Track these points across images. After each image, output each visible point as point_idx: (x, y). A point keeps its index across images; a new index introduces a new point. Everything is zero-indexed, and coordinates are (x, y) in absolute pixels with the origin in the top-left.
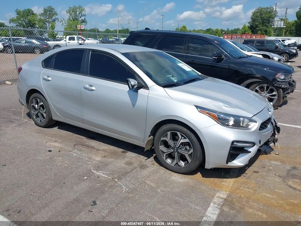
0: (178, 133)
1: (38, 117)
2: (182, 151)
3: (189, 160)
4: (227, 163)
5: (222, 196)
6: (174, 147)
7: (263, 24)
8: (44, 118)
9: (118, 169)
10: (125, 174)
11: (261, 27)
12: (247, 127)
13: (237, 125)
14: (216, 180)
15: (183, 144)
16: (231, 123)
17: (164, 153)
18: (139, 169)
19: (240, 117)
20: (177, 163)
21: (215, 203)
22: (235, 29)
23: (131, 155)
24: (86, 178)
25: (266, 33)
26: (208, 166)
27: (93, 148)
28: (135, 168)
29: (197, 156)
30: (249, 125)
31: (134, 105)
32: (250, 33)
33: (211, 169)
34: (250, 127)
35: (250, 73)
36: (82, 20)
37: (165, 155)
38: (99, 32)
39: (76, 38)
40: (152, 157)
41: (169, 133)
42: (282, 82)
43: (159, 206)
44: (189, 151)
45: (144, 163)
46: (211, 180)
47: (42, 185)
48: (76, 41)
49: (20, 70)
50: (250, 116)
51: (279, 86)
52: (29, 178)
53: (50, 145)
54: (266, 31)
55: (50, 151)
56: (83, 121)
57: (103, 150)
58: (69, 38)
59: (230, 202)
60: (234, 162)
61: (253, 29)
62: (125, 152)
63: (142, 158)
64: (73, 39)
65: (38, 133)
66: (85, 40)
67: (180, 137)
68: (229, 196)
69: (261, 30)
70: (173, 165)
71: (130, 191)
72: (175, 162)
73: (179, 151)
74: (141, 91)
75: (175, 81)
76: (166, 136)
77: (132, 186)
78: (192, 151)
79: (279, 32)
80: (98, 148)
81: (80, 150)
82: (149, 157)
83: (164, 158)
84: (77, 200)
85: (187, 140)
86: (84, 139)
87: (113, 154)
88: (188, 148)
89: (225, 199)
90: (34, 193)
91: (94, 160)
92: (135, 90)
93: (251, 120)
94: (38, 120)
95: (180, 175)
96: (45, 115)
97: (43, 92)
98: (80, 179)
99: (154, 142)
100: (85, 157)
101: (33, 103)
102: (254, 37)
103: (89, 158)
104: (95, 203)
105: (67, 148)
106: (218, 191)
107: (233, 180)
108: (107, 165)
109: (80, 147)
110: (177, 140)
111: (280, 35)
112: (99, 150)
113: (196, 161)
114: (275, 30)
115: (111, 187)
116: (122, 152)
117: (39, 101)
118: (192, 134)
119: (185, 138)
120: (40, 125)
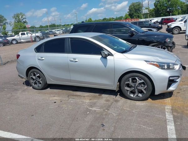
0: (137, 78)
1: (36, 84)
2: (140, 88)
3: (145, 92)
4: (167, 90)
5: (169, 108)
6: (135, 86)
7: (136, 12)
8: (40, 84)
9: (103, 104)
10: (109, 106)
11: (135, 14)
12: (173, 69)
13: (169, 68)
14: (161, 100)
15: (140, 84)
16: (166, 67)
17: (128, 91)
18: (115, 102)
19: (169, 63)
20: (137, 95)
21: (167, 112)
22: (120, 17)
23: (105, 96)
24: (88, 113)
25: (139, 17)
26: (157, 93)
27: (80, 96)
28: (113, 103)
29: (149, 89)
30: (174, 67)
31: (105, 66)
32: (130, 18)
33: (158, 95)
34: (175, 68)
35: (151, 40)
36: (24, 21)
37: (129, 92)
38: (36, 28)
39: (26, 34)
40: (118, 95)
41: (130, 79)
42: (169, 43)
43: (140, 119)
44: (144, 87)
45: (116, 99)
46: (158, 101)
47: (64, 122)
48: (26, 35)
49: (18, 56)
50: (174, 62)
51: (168, 45)
52: (53, 119)
53: (52, 99)
54: (138, 16)
55: (55, 102)
56: (70, 81)
57: (87, 96)
58: (21, 33)
59: (174, 110)
60: (170, 88)
61: (131, 15)
62: (101, 95)
63: (113, 97)
64: (24, 34)
65: (39, 93)
66: (32, 34)
67: (138, 80)
68: (172, 107)
69: (135, 16)
70: (134, 97)
71: (118, 115)
72: (136, 95)
73: (138, 88)
74: (109, 57)
75: (125, 49)
76: (129, 80)
77: (117, 112)
78: (146, 86)
79: (146, 16)
80: (83, 95)
81: (74, 99)
82: (116, 95)
83: (129, 94)
84: (91, 126)
85: (143, 81)
86: (71, 92)
87: (95, 97)
88: (143, 85)
89: (171, 109)
90: (63, 127)
91: (86, 102)
92: (105, 57)
93: (174, 64)
94: (36, 86)
95: (140, 102)
96: (41, 82)
97: (39, 67)
98: (85, 114)
99: (121, 85)
100: (79, 101)
101: (31, 75)
102: (133, 20)
103: (82, 101)
104: (103, 125)
105: (64, 99)
106: (165, 106)
107: (169, 99)
108: (95, 103)
109: (73, 97)
110: (136, 82)
111: (147, 18)
112: (85, 96)
113: (149, 92)
114: (144, 15)
115: (106, 115)
116: (99, 95)
117: (36, 74)
118: (145, 77)
119: (141, 80)
120: (38, 89)
